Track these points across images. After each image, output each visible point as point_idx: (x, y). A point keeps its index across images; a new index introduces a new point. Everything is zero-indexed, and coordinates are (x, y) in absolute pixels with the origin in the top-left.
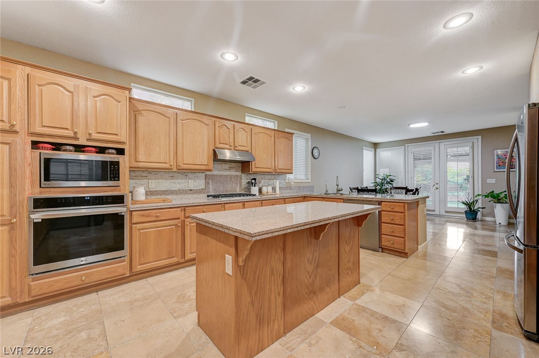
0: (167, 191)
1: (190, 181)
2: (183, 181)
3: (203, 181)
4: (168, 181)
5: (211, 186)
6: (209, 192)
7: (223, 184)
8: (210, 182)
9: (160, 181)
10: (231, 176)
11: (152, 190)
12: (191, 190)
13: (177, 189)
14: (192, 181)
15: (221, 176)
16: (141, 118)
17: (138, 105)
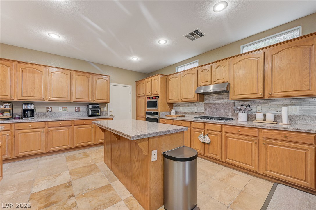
0: (186, 112)
1: (196, 107)
2: (193, 107)
3: (203, 107)
4: (187, 108)
5: (207, 111)
6: (206, 114)
7: (216, 109)
8: (207, 108)
9: (184, 107)
10: (223, 104)
11: (181, 111)
12: (196, 113)
13: (190, 111)
14: (197, 107)
15: (215, 104)
16: (170, 82)
17: (170, 77)
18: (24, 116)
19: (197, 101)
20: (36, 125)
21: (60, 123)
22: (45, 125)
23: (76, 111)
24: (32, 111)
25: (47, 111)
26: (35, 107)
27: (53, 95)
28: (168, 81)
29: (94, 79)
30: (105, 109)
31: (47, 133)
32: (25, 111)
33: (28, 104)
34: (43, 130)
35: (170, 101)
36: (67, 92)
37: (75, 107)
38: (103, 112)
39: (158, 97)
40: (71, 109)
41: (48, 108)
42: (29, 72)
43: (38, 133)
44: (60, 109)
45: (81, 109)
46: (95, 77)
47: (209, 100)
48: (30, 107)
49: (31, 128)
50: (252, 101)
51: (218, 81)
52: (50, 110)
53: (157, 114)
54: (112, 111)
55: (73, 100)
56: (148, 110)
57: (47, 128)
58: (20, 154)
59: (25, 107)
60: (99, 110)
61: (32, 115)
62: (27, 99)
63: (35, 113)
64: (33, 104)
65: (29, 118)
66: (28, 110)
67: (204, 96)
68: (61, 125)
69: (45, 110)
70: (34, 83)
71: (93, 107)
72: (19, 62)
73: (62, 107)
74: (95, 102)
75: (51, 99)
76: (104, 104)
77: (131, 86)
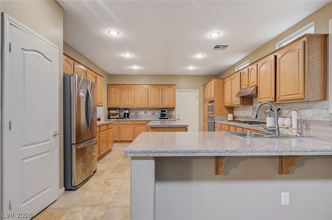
0: (241, 117)
2: (246, 111)
3: (252, 111)
4: (242, 112)
7: (260, 113)
8: (254, 112)
9: (240, 111)
11: (238, 115)
14: (248, 111)
16: (226, 85)
17: (225, 80)
18: (125, 118)
19: (241, 104)
20: (129, 123)
21: (141, 122)
22: (133, 123)
23: (152, 115)
24: (128, 114)
25: (136, 114)
26: (130, 111)
27: (138, 104)
28: (224, 84)
29: (163, 89)
30: (174, 113)
31: (134, 128)
32: (125, 114)
33: (126, 110)
34: (132, 126)
35: (226, 105)
36: (146, 101)
37: (151, 111)
38: (172, 115)
39: (214, 101)
40: (149, 113)
41: (136, 112)
42: (127, 90)
43: (129, 128)
44: (142, 113)
45: (156, 113)
46: (164, 87)
47: (256, 104)
48: (127, 112)
49: (127, 124)
50: (283, 105)
51: (252, 84)
52: (137, 114)
53: (212, 118)
54: (179, 115)
55: (150, 106)
56: (209, 115)
57: (134, 125)
58: (122, 139)
59: (125, 112)
60: (167, 114)
61: (128, 116)
62: (126, 107)
63: (130, 116)
64: (128, 110)
65: (127, 118)
66: (126, 113)
67: (252, 99)
68: (141, 124)
69: (135, 113)
70: (129, 96)
71: (162, 111)
72: (123, 85)
73: (144, 112)
74: (164, 107)
75: (137, 106)
76: (173, 109)
77: (198, 91)
